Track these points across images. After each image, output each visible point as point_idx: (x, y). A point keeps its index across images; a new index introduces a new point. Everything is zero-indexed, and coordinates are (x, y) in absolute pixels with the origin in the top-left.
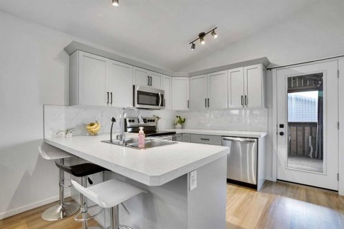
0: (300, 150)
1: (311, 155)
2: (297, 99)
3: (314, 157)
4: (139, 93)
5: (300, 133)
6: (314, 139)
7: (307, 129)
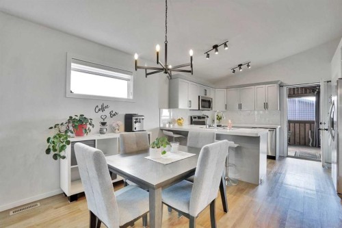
0: (302, 141)
1: (310, 144)
2: (299, 101)
3: (313, 146)
4: (203, 100)
5: (302, 129)
6: (312, 132)
7: (308, 126)
